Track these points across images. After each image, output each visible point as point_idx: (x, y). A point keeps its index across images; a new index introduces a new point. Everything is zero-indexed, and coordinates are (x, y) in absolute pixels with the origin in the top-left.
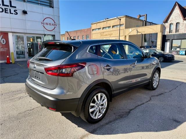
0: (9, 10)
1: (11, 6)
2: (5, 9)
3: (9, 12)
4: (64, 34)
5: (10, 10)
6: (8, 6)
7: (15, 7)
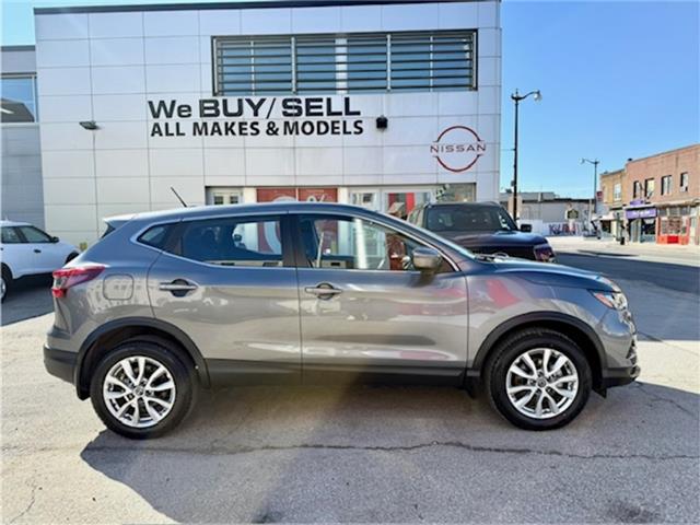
0: (341, 125)
1: (348, 113)
2: (333, 123)
3: (341, 130)
4: (620, 172)
5: (345, 123)
6: (340, 114)
7: (358, 113)
